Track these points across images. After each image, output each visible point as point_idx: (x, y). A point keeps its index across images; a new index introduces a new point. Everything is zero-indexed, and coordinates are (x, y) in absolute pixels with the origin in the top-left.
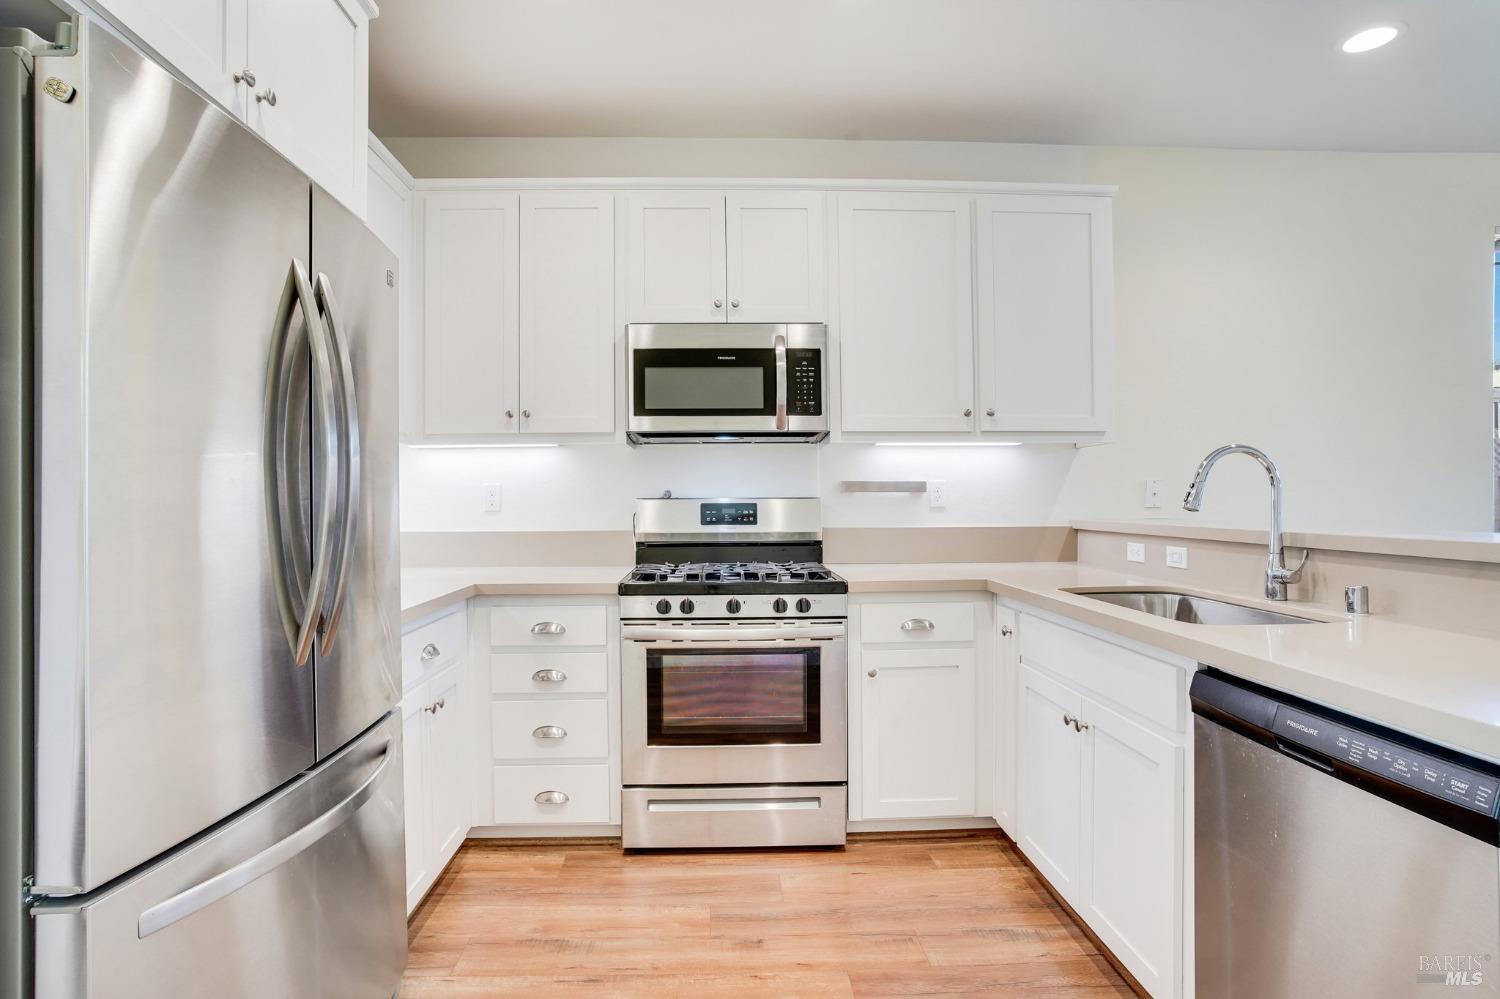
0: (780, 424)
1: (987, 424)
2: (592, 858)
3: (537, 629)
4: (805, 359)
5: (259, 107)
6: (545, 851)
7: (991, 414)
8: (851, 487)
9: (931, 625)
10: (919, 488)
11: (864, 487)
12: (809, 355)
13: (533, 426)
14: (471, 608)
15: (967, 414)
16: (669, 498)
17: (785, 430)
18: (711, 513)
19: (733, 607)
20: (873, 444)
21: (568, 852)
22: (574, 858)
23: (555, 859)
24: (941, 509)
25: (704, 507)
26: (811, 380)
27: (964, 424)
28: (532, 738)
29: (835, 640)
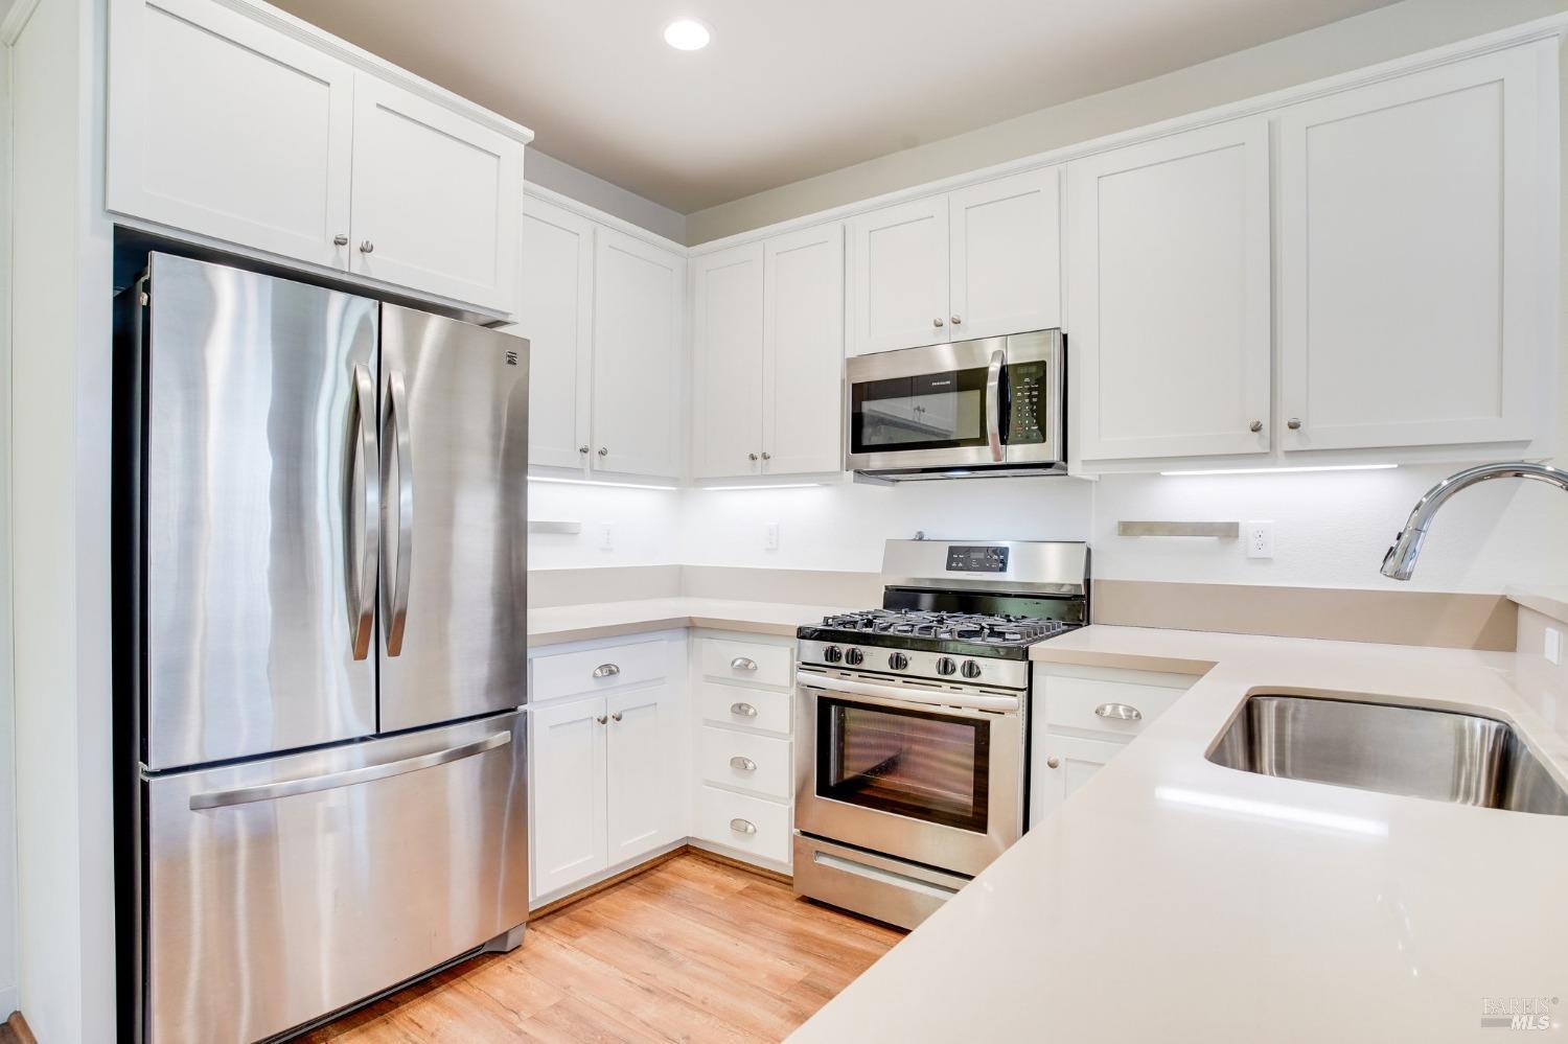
0: (997, 456)
1: (1290, 441)
2: (769, 893)
3: (738, 663)
4: (1028, 375)
5: (364, 258)
6: (739, 875)
7: (1294, 426)
8: (1127, 529)
9: (1138, 715)
10: (1229, 531)
11: (1151, 528)
12: (1033, 369)
13: (774, 467)
14: (691, 638)
15: (1256, 429)
16: (920, 539)
17: (1003, 462)
18: (959, 556)
19: (898, 662)
20: (1158, 475)
21: (756, 882)
22: (753, 888)
23: (738, 883)
24: (1266, 560)
25: (952, 550)
26: (1035, 400)
27: (1255, 444)
28: (729, 766)
29: (1007, 716)
